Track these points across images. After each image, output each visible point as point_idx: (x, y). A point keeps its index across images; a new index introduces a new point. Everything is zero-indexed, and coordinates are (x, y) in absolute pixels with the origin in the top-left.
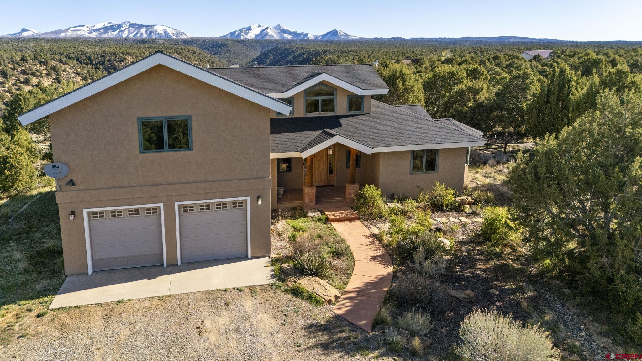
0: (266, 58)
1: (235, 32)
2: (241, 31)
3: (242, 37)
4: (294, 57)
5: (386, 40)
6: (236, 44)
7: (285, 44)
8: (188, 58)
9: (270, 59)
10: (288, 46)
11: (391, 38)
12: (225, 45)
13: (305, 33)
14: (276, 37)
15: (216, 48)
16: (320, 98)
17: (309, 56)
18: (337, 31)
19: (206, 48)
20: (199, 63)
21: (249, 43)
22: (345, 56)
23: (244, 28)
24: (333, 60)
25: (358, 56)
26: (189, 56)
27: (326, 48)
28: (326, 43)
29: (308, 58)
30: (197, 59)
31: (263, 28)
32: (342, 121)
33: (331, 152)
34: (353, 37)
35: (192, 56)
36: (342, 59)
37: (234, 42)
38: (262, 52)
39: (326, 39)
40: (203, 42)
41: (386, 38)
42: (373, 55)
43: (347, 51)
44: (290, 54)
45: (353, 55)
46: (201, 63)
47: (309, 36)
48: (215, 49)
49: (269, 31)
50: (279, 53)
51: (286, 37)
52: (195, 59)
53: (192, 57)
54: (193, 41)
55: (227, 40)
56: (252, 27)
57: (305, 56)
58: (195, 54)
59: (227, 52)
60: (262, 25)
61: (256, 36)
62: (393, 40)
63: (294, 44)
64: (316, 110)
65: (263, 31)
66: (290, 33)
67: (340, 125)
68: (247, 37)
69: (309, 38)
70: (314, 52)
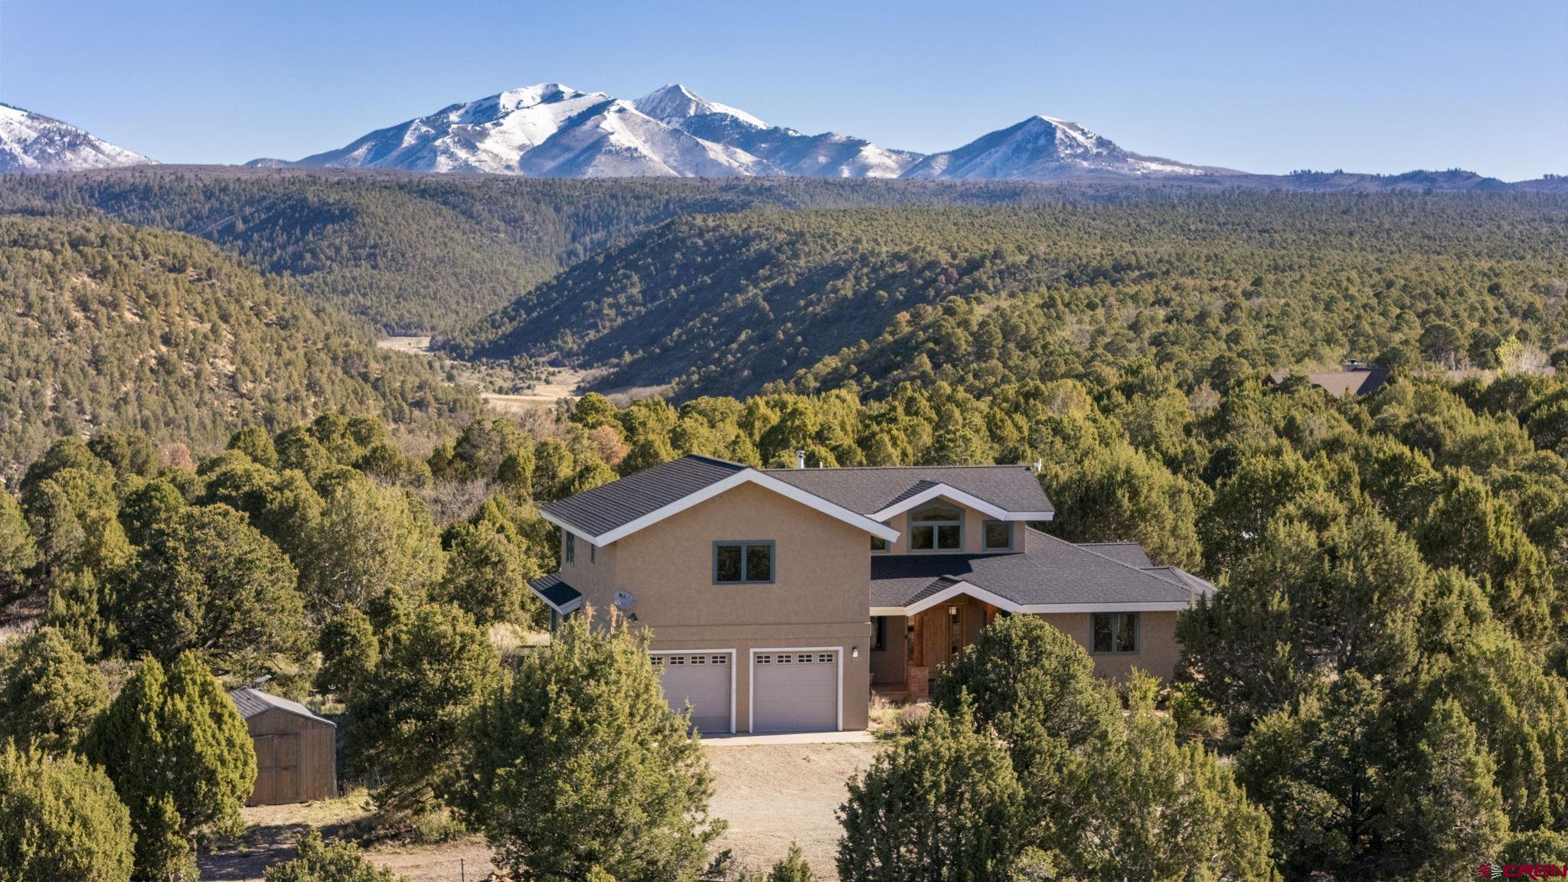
0: (598, 292)
1: (403, 128)
2: (438, 122)
3: (443, 165)
4: (776, 289)
5: (1372, 188)
6: (412, 204)
7: (715, 207)
8: (153, 297)
9: (622, 299)
10: (733, 223)
11: (1405, 177)
12: (346, 215)
13: (841, 135)
14: (659, 162)
15: (288, 229)
16: (935, 525)
17: (871, 292)
18: (1049, 130)
19: (230, 229)
20: (214, 330)
21: (491, 201)
22: (1092, 306)
23: (455, 107)
24: (1015, 328)
25: (1167, 302)
26: (159, 288)
27: (974, 244)
28: (975, 206)
29: (864, 300)
30: (200, 308)
31: (573, 107)
32: (973, 563)
33: (953, 611)
34: (1154, 166)
35: (167, 285)
36: (1070, 318)
37: (402, 197)
38: (571, 253)
39: (975, 177)
40: (208, 194)
41: (1376, 178)
42: (1257, 301)
43: (1108, 263)
44: (750, 269)
45: (1134, 298)
46: (224, 329)
47: (870, 154)
48: (282, 238)
49: (610, 122)
50: (683, 268)
51: (723, 159)
52: (190, 307)
53: (173, 296)
54: (148, 189)
55: (358, 184)
56: (506, 101)
57: (847, 288)
58: (181, 270)
59: (357, 258)
60: (567, 90)
61: (532, 155)
62: (1420, 188)
63: (771, 212)
64: (929, 545)
65: (572, 123)
66: (747, 138)
67: (969, 570)
68: (472, 160)
69: (866, 168)
70: (901, 267)
